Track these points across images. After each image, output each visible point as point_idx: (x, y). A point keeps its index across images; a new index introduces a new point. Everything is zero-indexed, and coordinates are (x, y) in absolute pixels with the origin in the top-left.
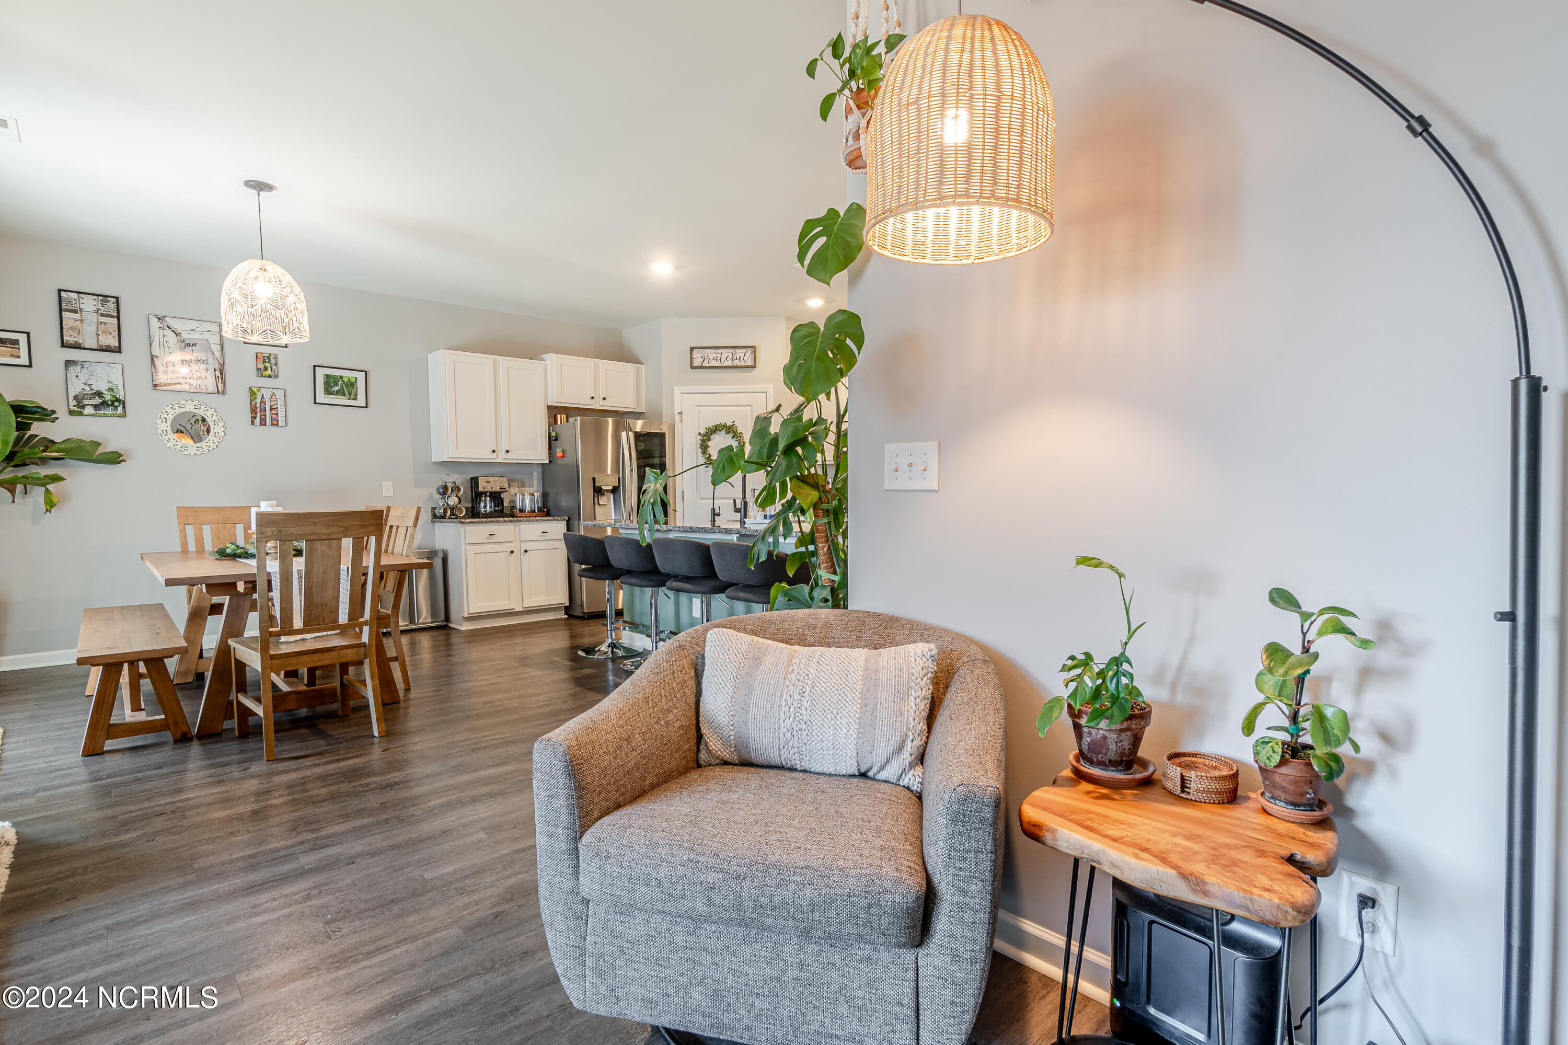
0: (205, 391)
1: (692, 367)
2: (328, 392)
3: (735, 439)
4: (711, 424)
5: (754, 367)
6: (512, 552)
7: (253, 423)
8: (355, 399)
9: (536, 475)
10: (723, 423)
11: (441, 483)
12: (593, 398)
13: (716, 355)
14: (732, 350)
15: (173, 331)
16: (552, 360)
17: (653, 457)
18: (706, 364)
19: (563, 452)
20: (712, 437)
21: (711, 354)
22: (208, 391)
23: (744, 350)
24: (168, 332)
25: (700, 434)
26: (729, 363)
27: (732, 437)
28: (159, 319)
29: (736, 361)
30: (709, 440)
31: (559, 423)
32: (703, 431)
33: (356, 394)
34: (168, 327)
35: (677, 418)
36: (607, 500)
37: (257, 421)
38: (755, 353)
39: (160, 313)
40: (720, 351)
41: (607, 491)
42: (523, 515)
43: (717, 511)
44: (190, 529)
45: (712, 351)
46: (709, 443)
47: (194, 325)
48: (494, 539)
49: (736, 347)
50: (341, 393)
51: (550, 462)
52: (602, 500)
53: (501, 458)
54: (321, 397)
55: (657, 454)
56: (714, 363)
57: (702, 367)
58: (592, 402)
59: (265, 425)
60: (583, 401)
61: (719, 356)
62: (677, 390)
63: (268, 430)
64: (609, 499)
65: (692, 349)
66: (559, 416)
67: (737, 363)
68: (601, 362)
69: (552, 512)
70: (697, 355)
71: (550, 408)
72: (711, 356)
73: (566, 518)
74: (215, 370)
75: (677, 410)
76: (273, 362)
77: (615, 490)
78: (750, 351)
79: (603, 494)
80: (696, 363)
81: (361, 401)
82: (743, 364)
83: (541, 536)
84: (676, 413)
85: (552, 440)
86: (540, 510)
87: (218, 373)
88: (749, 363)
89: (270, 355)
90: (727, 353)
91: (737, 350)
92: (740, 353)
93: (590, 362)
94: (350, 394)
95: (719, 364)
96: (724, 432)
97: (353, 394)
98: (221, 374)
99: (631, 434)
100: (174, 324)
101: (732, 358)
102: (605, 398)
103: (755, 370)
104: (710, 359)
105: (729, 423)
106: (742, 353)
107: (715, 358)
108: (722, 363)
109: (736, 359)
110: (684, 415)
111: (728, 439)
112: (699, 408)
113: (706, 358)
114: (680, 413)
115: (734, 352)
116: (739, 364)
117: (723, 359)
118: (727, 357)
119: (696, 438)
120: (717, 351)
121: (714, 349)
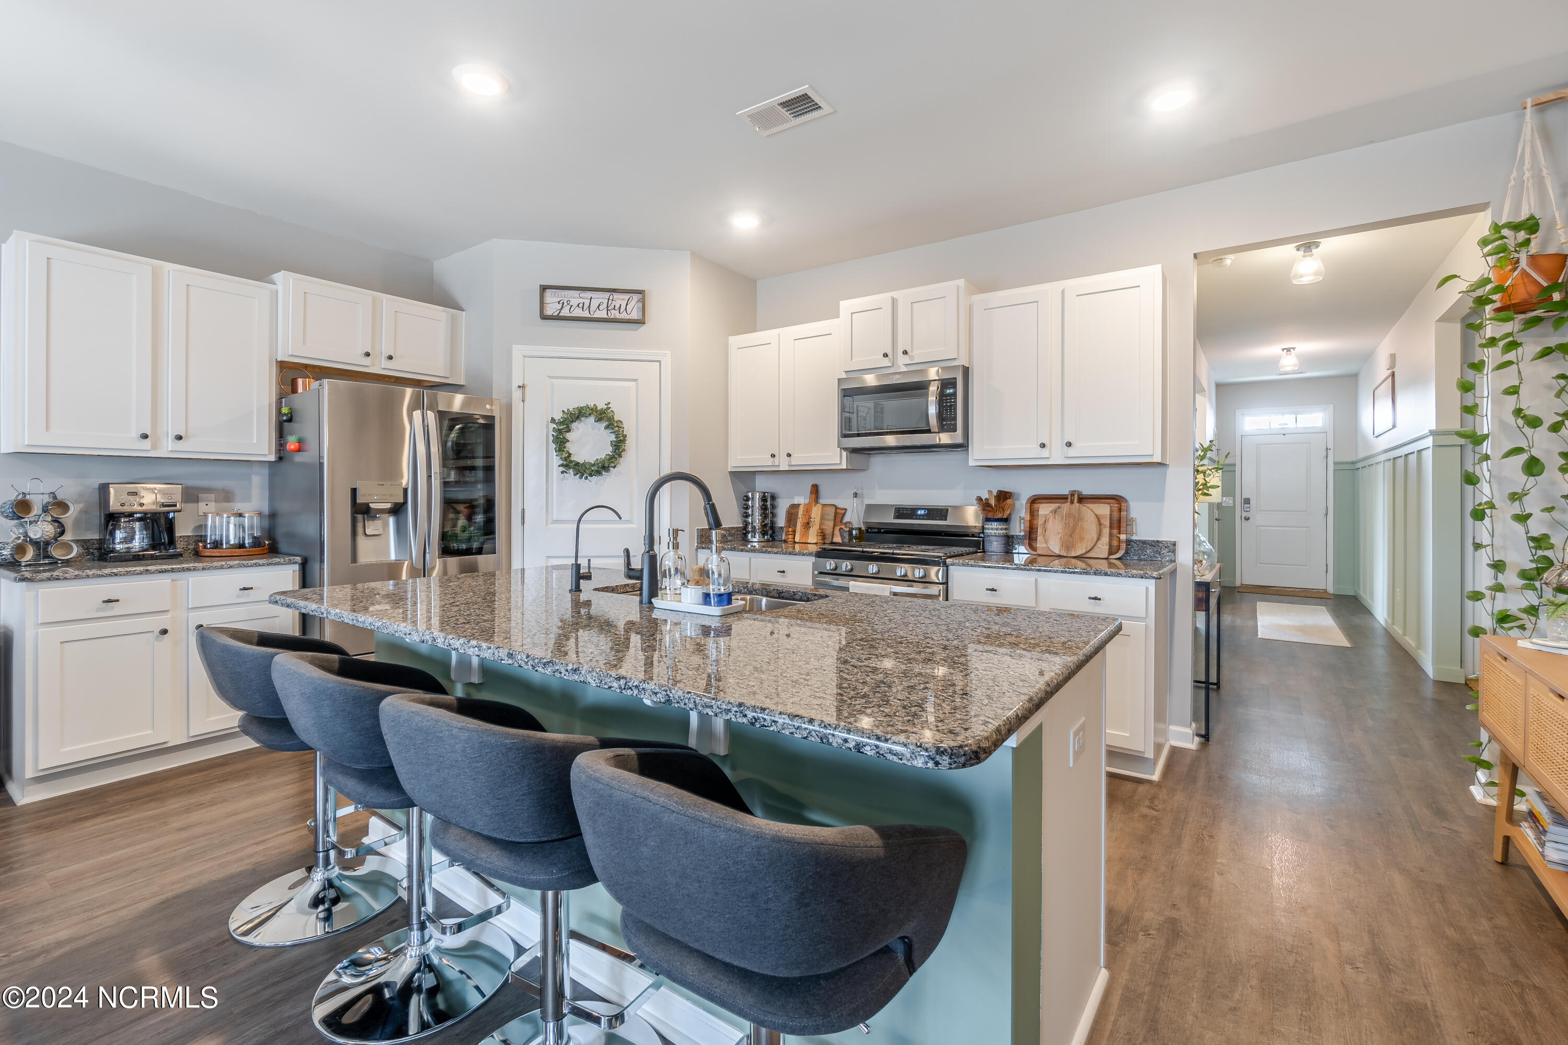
1: (544, 317)
3: (608, 431)
4: (573, 404)
5: (641, 322)
6: (164, 632)
9: (257, 481)
10: (591, 404)
11: (16, 496)
12: (368, 354)
13: (581, 301)
14: (607, 295)
17: (474, 458)
18: (565, 312)
19: (300, 441)
20: (574, 425)
21: (575, 298)
23: (626, 296)
25: (553, 420)
26: (602, 314)
27: (607, 427)
29: (613, 312)
30: (569, 431)
31: (300, 390)
32: (558, 416)
35: (517, 394)
36: (382, 527)
38: (643, 302)
40: (589, 294)
41: (382, 511)
42: (216, 552)
45: (576, 293)
46: (569, 436)
48: (116, 609)
49: (614, 291)
51: (280, 459)
52: (372, 527)
53: (167, 448)
55: (480, 451)
56: (578, 313)
57: (559, 318)
58: (367, 361)
60: (351, 359)
61: (587, 303)
62: (518, 351)
64: (386, 525)
65: (544, 289)
66: (300, 381)
67: (614, 314)
68: (385, 297)
69: (283, 546)
70: (550, 297)
72: (574, 302)
73: (298, 559)
75: (516, 382)
77: (397, 510)
78: (636, 297)
79: (374, 518)
80: (550, 310)
82: (624, 316)
83: (238, 596)
84: (515, 385)
85: (284, 420)
86: (257, 542)
88: (635, 315)
90: (598, 298)
91: (616, 296)
92: (620, 300)
93: (368, 295)
95: (586, 314)
96: (592, 419)
99: (431, 416)
101: (607, 307)
102: (390, 358)
103: (643, 328)
104: (572, 306)
105: (601, 406)
106: (623, 299)
107: (581, 305)
108: (592, 314)
109: (614, 309)
110: (527, 390)
111: (599, 430)
112: (554, 381)
113: (565, 304)
114: (522, 387)
115: (611, 298)
116: (618, 316)
117: (593, 308)
118: (599, 305)
119: (547, 427)
120: (584, 294)
121: (579, 292)
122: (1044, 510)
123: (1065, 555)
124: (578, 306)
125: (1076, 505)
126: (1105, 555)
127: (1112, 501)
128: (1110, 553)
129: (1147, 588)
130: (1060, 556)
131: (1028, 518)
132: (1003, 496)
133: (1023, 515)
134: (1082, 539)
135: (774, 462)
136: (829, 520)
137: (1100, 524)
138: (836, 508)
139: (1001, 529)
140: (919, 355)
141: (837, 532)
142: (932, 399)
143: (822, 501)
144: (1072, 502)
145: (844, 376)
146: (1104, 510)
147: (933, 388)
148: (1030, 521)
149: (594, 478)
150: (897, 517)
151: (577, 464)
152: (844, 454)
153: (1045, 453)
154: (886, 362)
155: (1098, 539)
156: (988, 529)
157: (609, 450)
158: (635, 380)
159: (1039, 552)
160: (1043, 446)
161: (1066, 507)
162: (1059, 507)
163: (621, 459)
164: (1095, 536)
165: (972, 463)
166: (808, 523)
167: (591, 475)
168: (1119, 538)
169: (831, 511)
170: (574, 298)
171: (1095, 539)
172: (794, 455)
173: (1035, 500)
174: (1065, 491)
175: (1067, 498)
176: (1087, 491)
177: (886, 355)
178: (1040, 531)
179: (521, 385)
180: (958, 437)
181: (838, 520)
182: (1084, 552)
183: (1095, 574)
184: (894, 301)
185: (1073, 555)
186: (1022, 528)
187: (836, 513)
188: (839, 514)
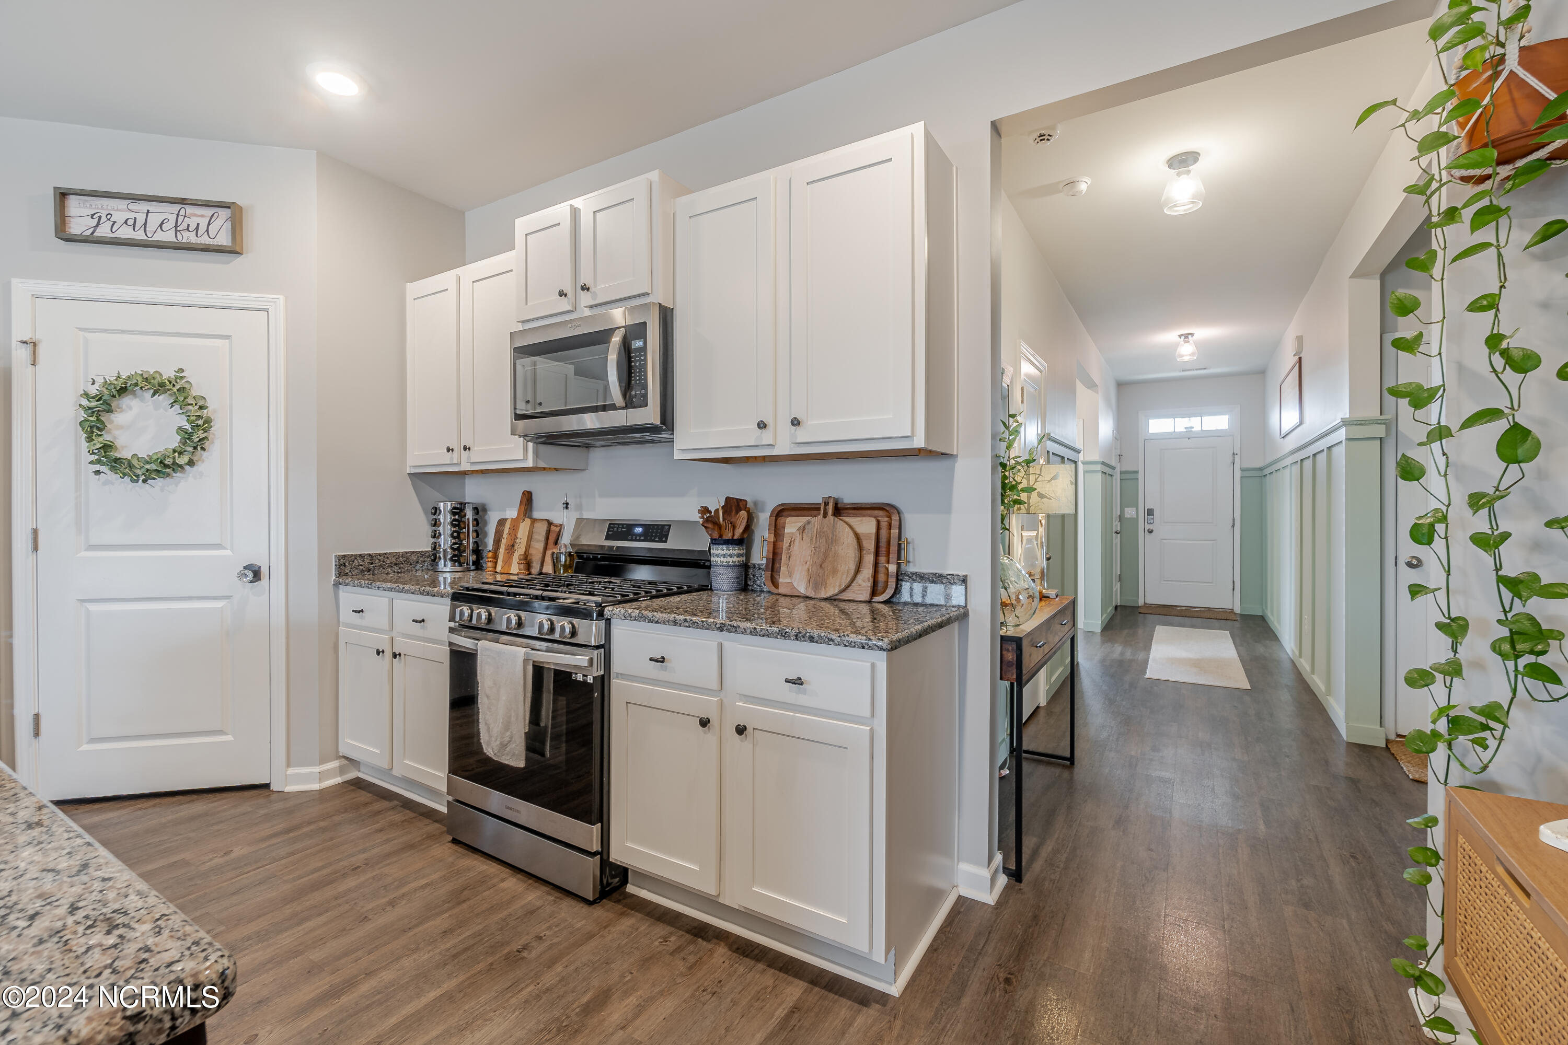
1: (64, 237)
3: (176, 411)
5: (234, 251)
10: (148, 371)
13: (132, 215)
14: (175, 208)
18: (104, 231)
20: (119, 403)
21: (120, 211)
23: (208, 212)
25: (84, 395)
26: (168, 236)
27: (173, 406)
29: (186, 234)
30: (110, 411)
32: (93, 389)
35: (21, 354)
38: (237, 219)
40: (144, 206)
45: (122, 204)
46: (108, 418)
49: (187, 202)
56: (125, 233)
57: (93, 240)
61: (141, 219)
62: (21, 289)
65: (62, 194)
67: (188, 237)
70: (78, 209)
72: (120, 217)
75: (22, 335)
78: (224, 214)
80: (76, 228)
82: (204, 240)
84: (17, 340)
88: (223, 239)
90: (160, 213)
91: (190, 210)
92: (197, 217)
95: (140, 235)
96: (149, 393)
101: (176, 226)
103: (239, 260)
104: (115, 222)
105: (168, 373)
106: (202, 216)
107: (131, 222)
108: (149, 235)
109: (188, 229)
110: (39, 349)
111: (159, 409)
113: (104, 219)
114: (30, 343)
115: (182, 212)
116: (195, 241)
117: (151, 227)
118: (162, 223)
119: (73, 404)
120: (134, 206)
121: (127, 202)
122: (792, 526)
123: (812, 595)
124: (126, 222)
125: (831, 517)
126: (865, 596)
127: (881, 513)
128: (874, 593)
129: (873, 666)
130: (806, 598)
131: (772, 538)
132: (733, 505)
133: (766, 535)
134: (835, 571)
135: (452, 458)
136: (538, 541)
137: (860, 547)
138: (550, 524)
139: (731, 556)
141: (548, 559)
142: (613, 358)
143: (537, 515)
144: (825, 516)
145: (520, 327)
146: (866, 526)
147: (616, 339)
148: (775, 544)
149: (159, 482)
150: (608, 538)
151: (123, 460)
152: (530, 445)
153: (766, 437)
154: (564, 304)
155: (857, 571)
156: (717, 556)
157: (178, 441)
158: (228, 337)
159: (781, 590)
160: (762, 425)
161: (816, 521)
162: (809, 523)
163: (205, 454)
164: (852, 567)
165: (678, 456)
166: (513, 546)
167: (150, 476)
168: (887, 569)
169: (541, 529)
170: (118, 210)
171: (852, 572)
172: (475, 449)
173: (781, 512)
174: (816, 498)
175: (819, 509)
176: (849, 497)
177: (562, 294)
178: (784, 557)
179: (30, 339)
180: (650, 414)
181: (551, 540)
182: (837, 591)
183: (797, 637)
184: (575, 212)
185: (823, 596)
186: (765, 554)
187: (548, 532)
188: (553, 533)
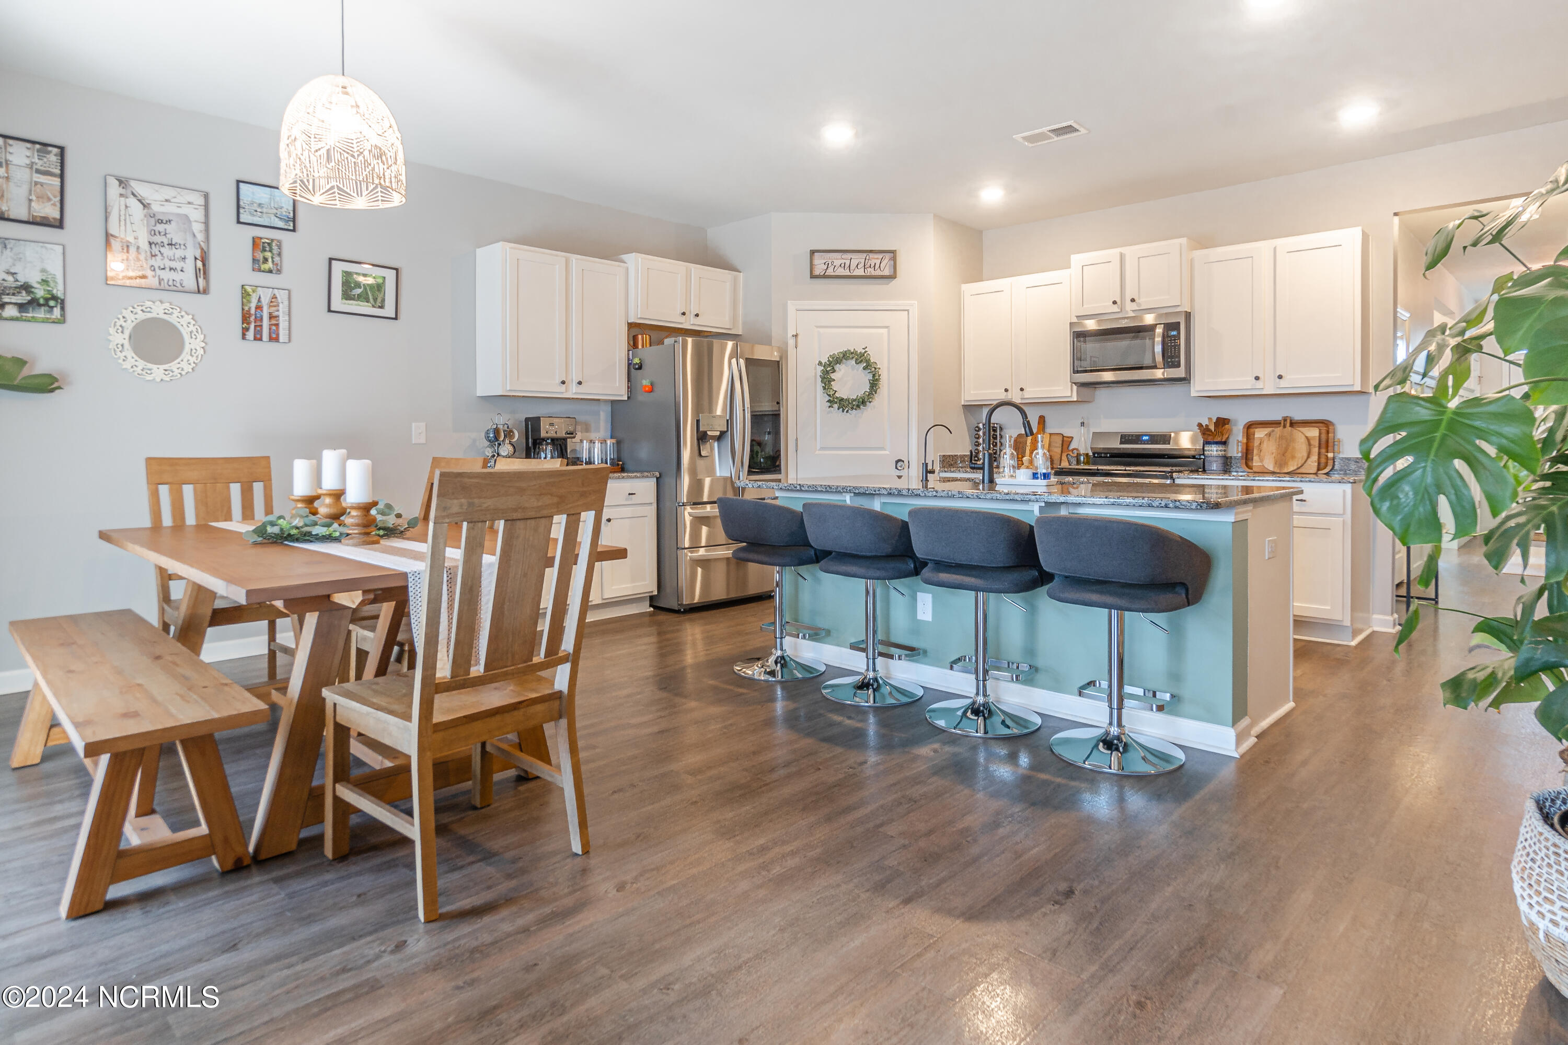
0: (180, 288)
1: (813, 276)
2: (347, 296)
3: (866, 372)
4: (837, 350)
5: (893, 277)
7: (244, 337)
8: (382, 307)
9: (604, 415)
10: (853, 349)
11: (490, 426)
12: (684, 314)
13: (843, 261)
14: (865, 255)
15: (140, 201)
16: (634, 260)
18: (830, 272)
19: (651, 385)
20: (838, 367)
21: (838, 260)
22: (185, 289)
23: (880, 256)
24: (132, 201)
25: (820, 363)
26: (860, 272)
27: (864, 368)
28: (121, 182)
29: (869, 270)
30: (834, 371)
31: (640, 347)
32: (825, 360)
33: (383, 300)
34: (133, 194)
35: (791, 342)
36: (713, 449)
37: (250, 335)
38: (894, 259)
39: (123, 174)
40: (849, 256)
41: (713, 437)
43: (930, 467)
44: (164, 490)
45: (838, 256)
46: (833, 376)
47: (168, 193)
49: (871, 251)
50: (363, 297)
51: (628, 398)
52: (705, 450)
53: (573, 391)
54: (338, 303)
56: (840, 272)
57: (824, 277)
58: (682, 319)
59: (261, 339)
60: (672, 318)
61: (848, 263)
62: (792, 306)
63: (265, 346)
65: (813, 252)
66: (640, 337)
67: (871, 271)
68: (693, 267)
69: (629, 465)
70: (819, 261)
71: (631, 326)
72: (837, 263)
73: (657, 474)
74: (196, 258)
75: (791, 332)
76: (275, 247)
77: (719, 438)
78: (888, 256)
79: (706, 442)
80: (818, 271)
81: (389, 311)
82: (878, 273)
83: (627, 500)
84: (790, 335)
85: (634, 368)
86: (616, 464)
87: (199, 264)
88: (887, 272)
89: (272, 240)
90: (857, 259)
91: (871, 255)
92: (875, 259)
93: (681, 265)
94: (375, 300)
95: (847, 273)
96: (852, 362)
97: (379, 300)
98: (204, 265)
99: (742, 362)
100: (142, 190)
101: (865, 266)
102: (697, 315)
103: (894, 281)
104: (835, 266)
105: (860, 350)
106: (878, 259)
107: (843, 265)
108: (852, 272)
109: (870, 267)
110: (799, 338)
111: (857, 370)
112: (821, 330)
113: (830, 265)
114: (796, 336)
115: (868, 258)
116: (873, 273)
117: (853, 266)
118: (858, 265)
119: (815, 369)
120: (844, 256)
121: (842, 254)
122: (1260, 434)
123: (1277, 471)
124: (841, 266)
125: (1288, 428)
126: (1314, 470)
127: (1321, 425)
128: (1319, 469)
129: (1344, 491)
130: (1273, 473)
131: (1245, 440)
132: (1222, 423)
133: (1240, 438)
134: (1293, 457)
135: (1007, 395)
136: (1057, 447)
137: (1310, 444)
138: (1063, 436)
139: (1220, 451)
140: (1145, 301)
141: (1064, 457)
142: (1158, 339)
143: (1049, 430)
144: (1285, 427)
145: (1075, 320)
146: (1313, 433)
147: (1159, 330)
148: (1247, 444)
149: (855, 412)
150: (1121, 443)
151: (842, 399)
152: (1075, 387)
153: (1259, 384)
154: (1115, 309)
155: (1308, 457)
156: (1209, 451)
157: (867, 388)
158: (887, 327)
159: (1255, 469)
160: (1257, 378)
161: (1278, 431)
162: (1273, 431)
163: (876, 395)
164: (1305, 455)
165: (1193, 394)
167: (852, 408)
168: (1327, 456)
169: (1058, 441)
171: (1305, 458)
172: (1027, 389)
173: (1250, 427)
174: (1278, 417)
175: (1280, 423)
176: (1298, 417)
177: (1115, 303)
178: (1255, 452)
179: (795, 334)
180: (1180, 372)
181: (1065, 446)
182: (1295, 468)
183: (1301, 481)
184: (1122, 256)
185: (1286, 471)
186: (1240, 450)
187: (1063, 441)
188: (1066, 442)
